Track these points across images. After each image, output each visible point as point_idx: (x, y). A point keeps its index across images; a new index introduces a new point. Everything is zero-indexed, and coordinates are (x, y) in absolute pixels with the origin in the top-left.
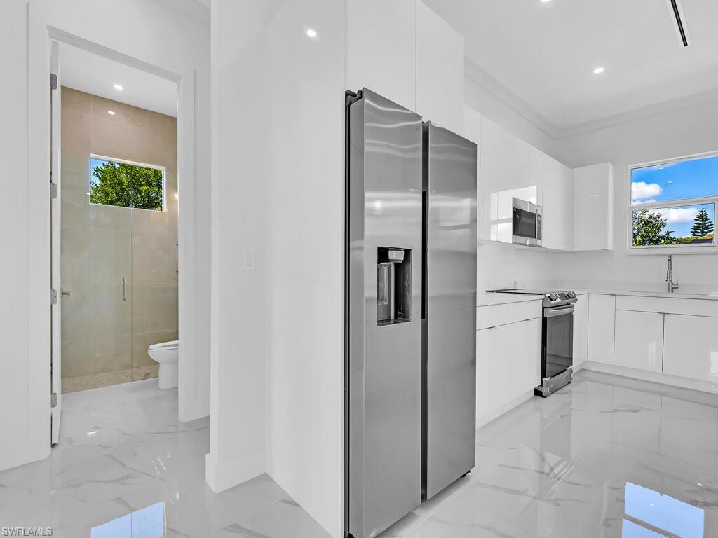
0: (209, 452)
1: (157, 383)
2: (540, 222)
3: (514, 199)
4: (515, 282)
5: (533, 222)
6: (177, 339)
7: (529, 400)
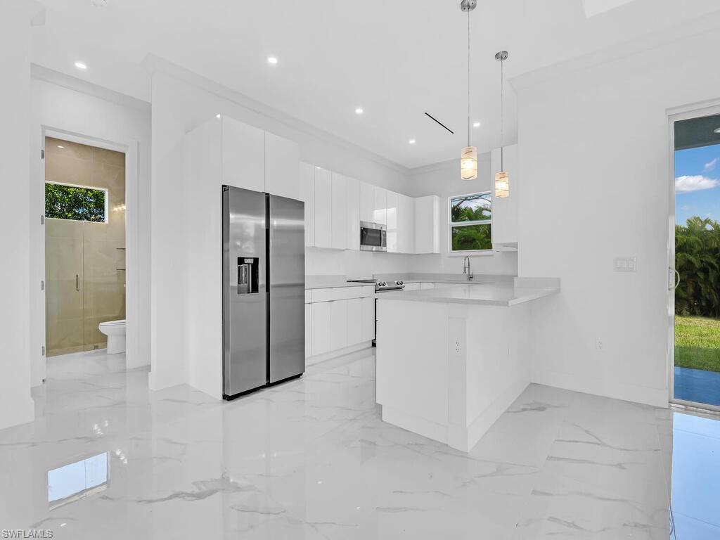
0: (150, 371)
1: (106, 351)
2: (385, 235)
3: (361, 222)
4: (373, 275)
5: (379, 235)
6: (125, 318)
7: (368, 348)
